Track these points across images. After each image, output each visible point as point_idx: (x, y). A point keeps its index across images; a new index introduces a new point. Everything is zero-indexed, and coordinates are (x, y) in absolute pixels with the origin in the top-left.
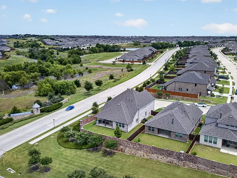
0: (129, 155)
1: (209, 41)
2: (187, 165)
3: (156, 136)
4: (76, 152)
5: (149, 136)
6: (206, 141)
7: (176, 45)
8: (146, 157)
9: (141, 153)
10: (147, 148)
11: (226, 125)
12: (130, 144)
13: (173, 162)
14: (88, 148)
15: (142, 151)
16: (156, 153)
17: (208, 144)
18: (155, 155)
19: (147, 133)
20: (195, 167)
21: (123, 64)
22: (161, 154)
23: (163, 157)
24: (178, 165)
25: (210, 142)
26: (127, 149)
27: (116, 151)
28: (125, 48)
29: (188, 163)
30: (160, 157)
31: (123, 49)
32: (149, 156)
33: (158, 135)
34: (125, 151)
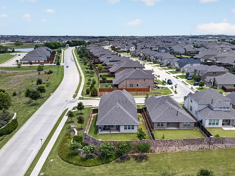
0: (160, 154)
1: (91, 41)
2: (217, 146)
3: (166, 130)
4: (107, 167)
5: (161, 132)
6: (210, 124)
7: (67, 45)
8: (178, 150)
9: (172, 148)
10: (179, 142)
11: (220, 108)
12: (161, 143)
13: (204, 148)
14: (115, 159)
15: (174, 146)
16: (187, 144)
17: (212, 126)
18: (187, 146)
19: (156, 130)
20: (223, 147)
21: (31, 66)
22: (193, 144)
23: (195, 146)
24: (209, 149)
25: (214, 124)
26: (158, 148)
27: (145, 154)
28: (13, 49)
29: (217, 145)
30: (192, 146)
31: (11, 50)
32: (181, 148)
33: (167, 129)
34: (155, 151)
